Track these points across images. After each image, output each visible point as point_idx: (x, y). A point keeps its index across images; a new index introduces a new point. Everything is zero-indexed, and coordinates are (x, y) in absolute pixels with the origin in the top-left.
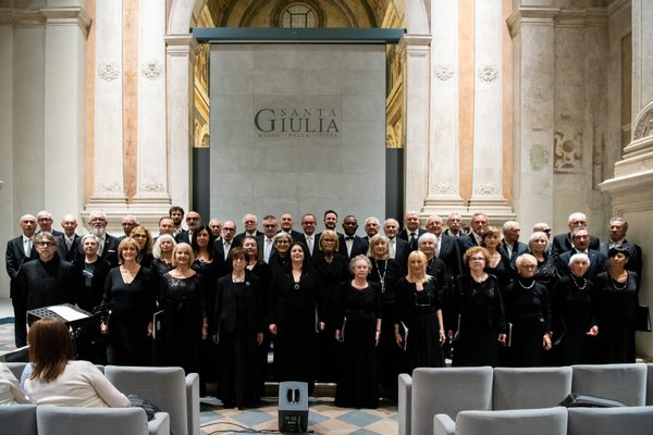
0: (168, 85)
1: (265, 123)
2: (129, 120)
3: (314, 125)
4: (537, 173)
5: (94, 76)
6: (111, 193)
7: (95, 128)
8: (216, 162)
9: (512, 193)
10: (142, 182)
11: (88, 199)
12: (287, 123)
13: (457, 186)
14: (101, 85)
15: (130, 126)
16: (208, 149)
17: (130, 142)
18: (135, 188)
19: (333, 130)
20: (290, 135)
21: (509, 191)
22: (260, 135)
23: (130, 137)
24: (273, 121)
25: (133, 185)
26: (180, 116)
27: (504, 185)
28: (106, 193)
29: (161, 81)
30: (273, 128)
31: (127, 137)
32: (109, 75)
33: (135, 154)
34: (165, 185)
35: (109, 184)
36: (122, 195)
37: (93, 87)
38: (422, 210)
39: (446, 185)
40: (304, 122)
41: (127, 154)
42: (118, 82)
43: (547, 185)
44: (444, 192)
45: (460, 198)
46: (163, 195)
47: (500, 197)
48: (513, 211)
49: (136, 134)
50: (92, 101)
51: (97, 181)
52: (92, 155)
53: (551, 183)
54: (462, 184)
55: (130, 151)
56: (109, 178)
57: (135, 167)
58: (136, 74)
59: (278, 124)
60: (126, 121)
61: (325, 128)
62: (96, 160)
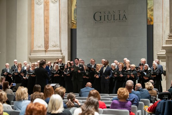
0: (60, 6)
1: (97, 18)
2: (46, 20)
3: (117, 17)
5: (34, 4)
6: (40, 48)
7: (35, 24)
8: (79, 34)
10: (51, 44)
11: (31, 51)
12: (106, 17)
14: (36, 7)
15: (46, 22)
16: (76, 29)
17: (47, 29)
18: (48, 46)
19: (124, 19)
20: (107, 22)
22: (96, 23)
23: (47, 27)
24: (101, 17)
25: (47, 45)
26: (65, 17)
28: (38, 49)
29: (57, 4)
30: (101, 20)
31: (45, 27)
32: (39, 3)
33: (48, 33)
34: (59, 45)
35: (39, 45)
36: (43, 49)
37: (34, 8)
40: (113, 16)
41: (46, 33)
42: (42, 5)
46: (58, 48)
49: (49, 25)
50: (33, 13)
51: (35, 44)
52: (33, 34)
55: (46, 32)
56: (39, 42)
57: (48, 38)
58: (49, 2)
59: (103, 18)
60: (45, 20)
61: (121, 18)
62: (35, 36)
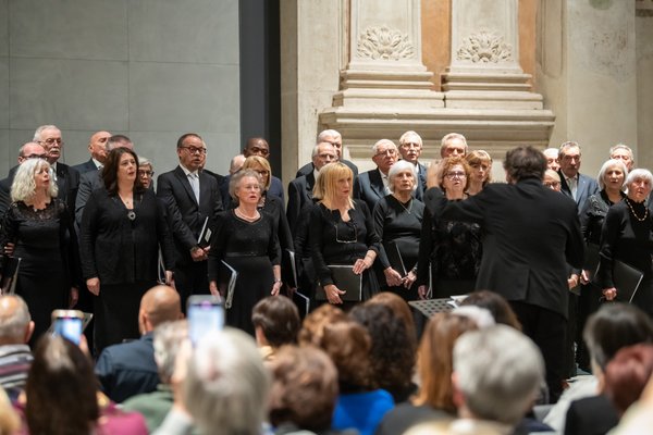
4: (600, 13)
9: (540, 59)
13: (416, 40)
21: (531, 54)
27: (522, 39)
38: (338, 100)
39: (392, 36)
43: (624, 43)
44: (386, 53)
45: (423, 71)
47: (513, 69)
48: (545, 103)
53: (632, 37)
54: (428, 34)
